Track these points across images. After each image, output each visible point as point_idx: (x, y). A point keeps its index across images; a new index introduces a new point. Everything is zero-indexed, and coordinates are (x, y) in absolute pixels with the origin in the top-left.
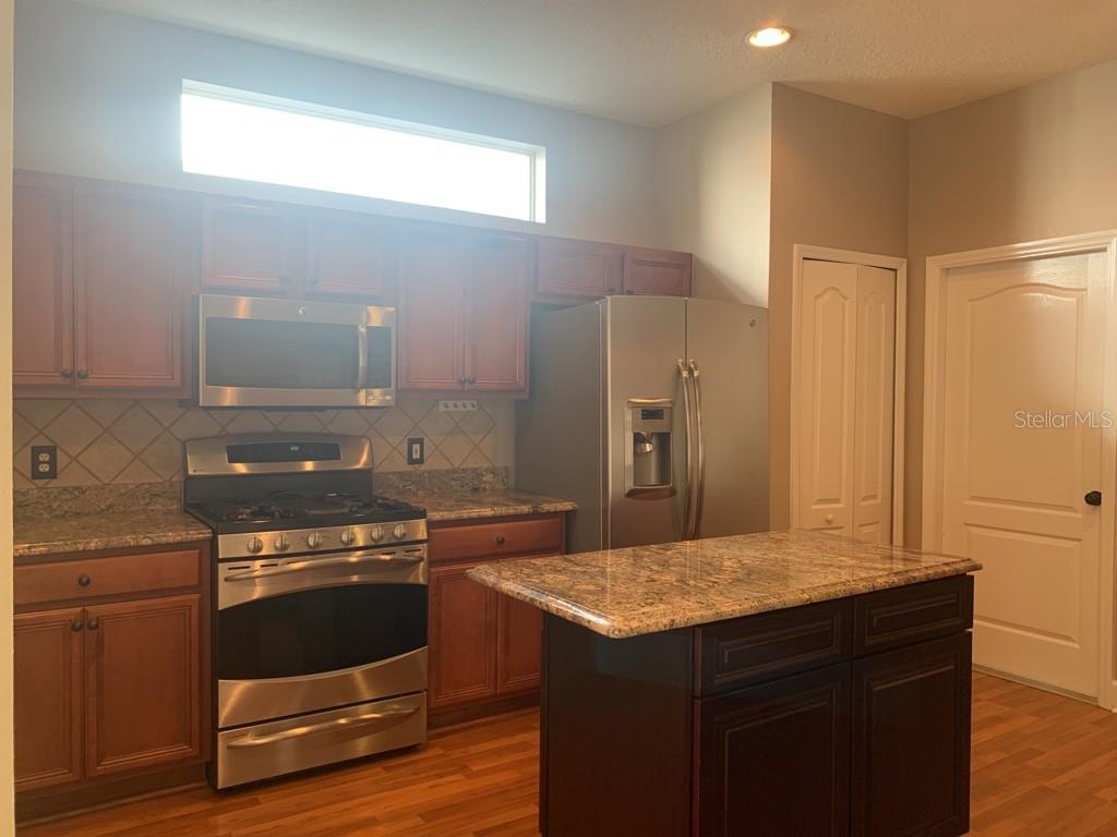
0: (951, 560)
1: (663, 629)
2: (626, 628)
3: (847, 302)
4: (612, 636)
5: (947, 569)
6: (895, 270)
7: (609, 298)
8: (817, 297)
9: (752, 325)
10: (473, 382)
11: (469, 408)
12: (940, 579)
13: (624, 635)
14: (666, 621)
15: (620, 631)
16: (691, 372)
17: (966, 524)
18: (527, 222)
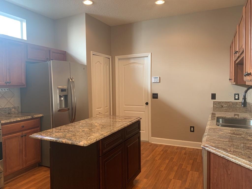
0: (137, 118)
1: (95, 142)
2: (87, 143)
3: (102, 65)
4: (85, 146)
5: (137, 119)
6: (109, 58)
7: (51, 61)
8: (96, 63)
9: (84, 69)
10: (10, 83)
11: (6, 90)
12: (137, 122)
13: (88, 145)
14: (95, 140)
15: (87, 144)
16: (72, 80)
17: (124, 110)
18: (21, 39)
